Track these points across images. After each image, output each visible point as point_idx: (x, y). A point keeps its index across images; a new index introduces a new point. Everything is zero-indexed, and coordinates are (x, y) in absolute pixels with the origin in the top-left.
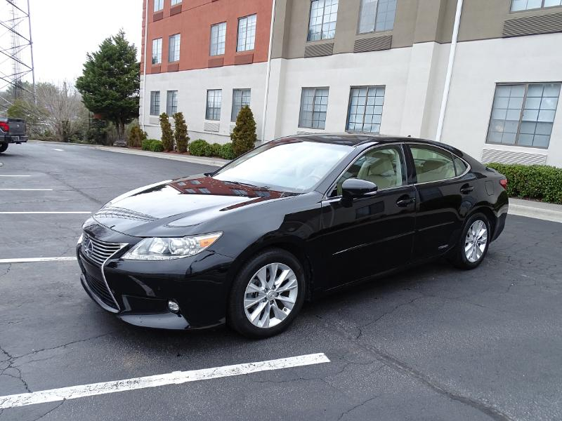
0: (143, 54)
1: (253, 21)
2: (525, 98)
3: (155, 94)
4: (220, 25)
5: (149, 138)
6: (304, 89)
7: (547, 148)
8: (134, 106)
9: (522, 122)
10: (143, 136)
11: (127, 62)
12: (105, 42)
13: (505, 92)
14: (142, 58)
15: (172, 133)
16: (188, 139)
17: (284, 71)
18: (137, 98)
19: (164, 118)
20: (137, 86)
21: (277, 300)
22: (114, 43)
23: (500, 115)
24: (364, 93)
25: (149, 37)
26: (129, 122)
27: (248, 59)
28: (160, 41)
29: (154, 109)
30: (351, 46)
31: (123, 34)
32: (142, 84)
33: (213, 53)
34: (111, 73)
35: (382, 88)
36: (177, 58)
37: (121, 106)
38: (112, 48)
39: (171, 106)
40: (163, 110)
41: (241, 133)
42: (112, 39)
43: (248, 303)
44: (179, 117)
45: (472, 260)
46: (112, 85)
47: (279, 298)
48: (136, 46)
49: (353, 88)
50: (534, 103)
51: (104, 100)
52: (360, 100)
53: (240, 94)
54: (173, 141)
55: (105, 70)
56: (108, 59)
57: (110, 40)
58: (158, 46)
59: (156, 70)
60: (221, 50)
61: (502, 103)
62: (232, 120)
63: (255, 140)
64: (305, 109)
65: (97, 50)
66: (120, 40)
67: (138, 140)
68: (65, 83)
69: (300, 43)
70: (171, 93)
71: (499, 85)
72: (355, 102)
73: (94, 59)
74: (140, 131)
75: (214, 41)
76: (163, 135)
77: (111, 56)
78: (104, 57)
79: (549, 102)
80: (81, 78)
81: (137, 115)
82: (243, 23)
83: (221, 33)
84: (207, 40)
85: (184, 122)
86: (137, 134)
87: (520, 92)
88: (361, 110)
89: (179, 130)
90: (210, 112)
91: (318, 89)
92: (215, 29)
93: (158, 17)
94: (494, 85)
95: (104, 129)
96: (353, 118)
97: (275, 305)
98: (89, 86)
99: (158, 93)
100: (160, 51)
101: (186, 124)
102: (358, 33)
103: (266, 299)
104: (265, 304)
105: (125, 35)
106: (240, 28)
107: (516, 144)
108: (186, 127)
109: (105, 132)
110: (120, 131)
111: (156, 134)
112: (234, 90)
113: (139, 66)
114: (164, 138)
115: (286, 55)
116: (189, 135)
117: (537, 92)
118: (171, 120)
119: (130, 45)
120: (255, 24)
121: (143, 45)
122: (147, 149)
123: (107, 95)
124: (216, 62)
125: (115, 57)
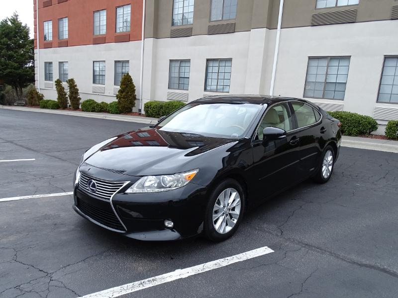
0: (35, 32)
1: (128, 10)
2: (328, 66)
3: (48, 65)
4: (101, 12)
5: (45, 98)
6: (171, 61)
7: (343, 100)
8: (30, 74)
9: (326, 83)
10: (40, 97)
11: (21, 38)
12: (2, 23)
13: (314, 63)
14: (35, 36)
15: (66, 94)
16: (80, 99)
17: (155, 47)
18: (33, 68)
19: (58, 83)
20: (32, 58)
21: (230, 214)
22: (9, 23)
23: (312, 79)
24: (216, 64)
25: (40, 21)
26: (26, 86)
27: (125, 38)
28: (50, 23)
29: (48, 77)
30: (206, 29)
32: (36, 57)
33: (97, 33)
34: (9, 48)
35: (230, 60)
36: (66, 36)
37: (19, 74)
38: (9, 27)
39: (63, 73)
40: (56, 77)
41: (124, 94)
42: (8, 20)
43: (215, 217)
44: (71, 83)
45: (326, 177)
46: (10, 57)
47: (231, 212)
48: (28, 26)
49: (208, 60)
50: (333, 70)
51: (5, 69)
52: (214, 68)
53: (120, 65)
54: (67, 101)
55: (5, 45)
56: (6, 36)
57: (6, 21)
58: (48, 27)
59: (47, 45)
60: (103, 31)
61: (313, 71)
62: (115, 84)
63: (135, 99)
64: (173, 76)
66: (14, 21)
67: (36, 100)
69: (166, 28)
70: (62, 64)
71: (310, 58)
72: (210, 70)
74: (37, 93)
75: (97, 24)
76: (59, 97)
77: (8, 34)
79: (342, 71)
81: (32, 80)
82: (120, 11)
83: (102, 19)
84: (91, 24)
85: (76, 86)
86: (36, 96)
87: (324, 63)
88: (215, 76)
89: (71, 92)
90: (96, 78)
91: (182, 61)
92: (97, 15)
93: (47, 4)
94: (308, 58)
95: (2, 92)
96: (209, 81)
97: (228, 217)
99: (51, 63)
100: (51, 31)
101: (78, 87)
102: (210, 21)
103: (223, 213)
104: (223, 217)
105: (18, 17)
106: (118, 14)
107: (323, 98)
108: (77, 90)
109: (3, 94)
110: (19, 94)
111: (52, 95)
112: (116, 62)
113: (33, 41)
114: (59, 98)
115: (156, 35)
116: (80, 96)
117: (335, 63)
118: (65, 85)
119: (23, 25)
120: (130, 12)
121: (35, 25)
122: (44, 107)
123: (7, 65)
124: (100, 40)
125: (12, 35)
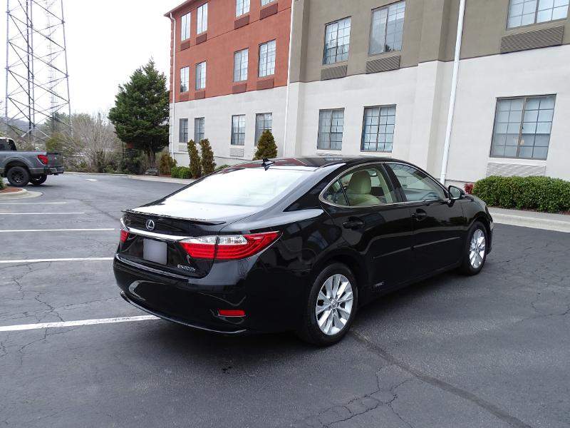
0: (171, 82)
1: (272, 46)
2: (524, 111)
3: (183, 122)
4: (243, 51)
5: (178, 165)
6: (321, 111)
7: (545, 159)
8: (164, 134)
9: (522, 135)
10: (173, 164)
11: (157, 91)
12: (136, 73)
13: (505, 107)
14: (171, 86)
15: (199, 160)
16: (215, 164)
17: (302, 94)
18: (168, 126)
19: (191, 146)
20: (167, 114)
22: (144, 73)
23: (502, 130)
24: (376, 113)
25: (177, 66)
26: (160, 150)
27: (268, 84)
28: (188, 69)
29: (183, 137)
30: (363, 67)
31: (152, 63)
32: (171, 113)
33: (237, 79)
34: (141, 103)
35: (393, 107)
36: (203, 86)
37: (151, 135)
38: (143, 79)
39: (199, 133)
40: (191, 137)
42: (142, 69)
44: (205, 144)
46: (143, 115)
48: (165, 75)
49: (366, 109)
50: (532, 116)
51: (135, 130)
52: (373, 119)
53: (262, 118)
54: (200, 168)
55: (137, 100)
56: (138, 90)
57: (140, 70)
58: (185, 74)
59: (184, 98)
60: (244, 77)
61: (504, 118)
62: (255, 145)
64: (323, 130)
65: (129, 81)
66: (150, 69)
67: (168, 168)
68: (99, 114)
69: (316, 66)
70: (199, 120)
71: (500, 100)
72: (369, 122)
73: (125, 90)
74: (169, 158)
75: (237, 68)
76: (191, 162)
77: (141, 86)
78: (135, 87)
79: (545, 116)
80: (113, 110)
81: (167, 143)
82: (264, 49)
83: (243, 60)
84: (231, 66)
85: (210, 148)
86: (167, 162)
87: (519, 106)
88: (374, 130)
89: (205, 157)
90: (235, 138)
91: (334, 111)
92: (238, 56)
93: (185, 46)
94: (495, 100)
95: (137, 158)
96: (368, 136)
98: (121, 117)
99: (186, 120)
100: (188, 79)
101: (212, 150)
102: (369, 54)
105: (154, 65)
106: (262, 53)
107: (517, 157)
108: (212, 153)
109: (138, 162)
110: (152, 159)
111: (184, 161)
112: (257, 115)
113: (168, 94)
114: (191, 164)
115: (304, 78)
116: (216, 161)
117: (534, 105)
118: (198, 147)
119: (160, 74)
120: (275, 49)
121: (172, 74)
122: (176, 176)
123: (138, 124)
124: (240, 88)
125: (145, 87)
